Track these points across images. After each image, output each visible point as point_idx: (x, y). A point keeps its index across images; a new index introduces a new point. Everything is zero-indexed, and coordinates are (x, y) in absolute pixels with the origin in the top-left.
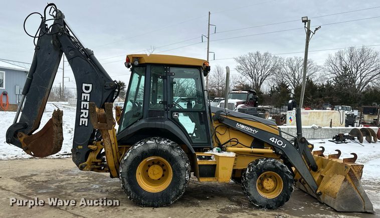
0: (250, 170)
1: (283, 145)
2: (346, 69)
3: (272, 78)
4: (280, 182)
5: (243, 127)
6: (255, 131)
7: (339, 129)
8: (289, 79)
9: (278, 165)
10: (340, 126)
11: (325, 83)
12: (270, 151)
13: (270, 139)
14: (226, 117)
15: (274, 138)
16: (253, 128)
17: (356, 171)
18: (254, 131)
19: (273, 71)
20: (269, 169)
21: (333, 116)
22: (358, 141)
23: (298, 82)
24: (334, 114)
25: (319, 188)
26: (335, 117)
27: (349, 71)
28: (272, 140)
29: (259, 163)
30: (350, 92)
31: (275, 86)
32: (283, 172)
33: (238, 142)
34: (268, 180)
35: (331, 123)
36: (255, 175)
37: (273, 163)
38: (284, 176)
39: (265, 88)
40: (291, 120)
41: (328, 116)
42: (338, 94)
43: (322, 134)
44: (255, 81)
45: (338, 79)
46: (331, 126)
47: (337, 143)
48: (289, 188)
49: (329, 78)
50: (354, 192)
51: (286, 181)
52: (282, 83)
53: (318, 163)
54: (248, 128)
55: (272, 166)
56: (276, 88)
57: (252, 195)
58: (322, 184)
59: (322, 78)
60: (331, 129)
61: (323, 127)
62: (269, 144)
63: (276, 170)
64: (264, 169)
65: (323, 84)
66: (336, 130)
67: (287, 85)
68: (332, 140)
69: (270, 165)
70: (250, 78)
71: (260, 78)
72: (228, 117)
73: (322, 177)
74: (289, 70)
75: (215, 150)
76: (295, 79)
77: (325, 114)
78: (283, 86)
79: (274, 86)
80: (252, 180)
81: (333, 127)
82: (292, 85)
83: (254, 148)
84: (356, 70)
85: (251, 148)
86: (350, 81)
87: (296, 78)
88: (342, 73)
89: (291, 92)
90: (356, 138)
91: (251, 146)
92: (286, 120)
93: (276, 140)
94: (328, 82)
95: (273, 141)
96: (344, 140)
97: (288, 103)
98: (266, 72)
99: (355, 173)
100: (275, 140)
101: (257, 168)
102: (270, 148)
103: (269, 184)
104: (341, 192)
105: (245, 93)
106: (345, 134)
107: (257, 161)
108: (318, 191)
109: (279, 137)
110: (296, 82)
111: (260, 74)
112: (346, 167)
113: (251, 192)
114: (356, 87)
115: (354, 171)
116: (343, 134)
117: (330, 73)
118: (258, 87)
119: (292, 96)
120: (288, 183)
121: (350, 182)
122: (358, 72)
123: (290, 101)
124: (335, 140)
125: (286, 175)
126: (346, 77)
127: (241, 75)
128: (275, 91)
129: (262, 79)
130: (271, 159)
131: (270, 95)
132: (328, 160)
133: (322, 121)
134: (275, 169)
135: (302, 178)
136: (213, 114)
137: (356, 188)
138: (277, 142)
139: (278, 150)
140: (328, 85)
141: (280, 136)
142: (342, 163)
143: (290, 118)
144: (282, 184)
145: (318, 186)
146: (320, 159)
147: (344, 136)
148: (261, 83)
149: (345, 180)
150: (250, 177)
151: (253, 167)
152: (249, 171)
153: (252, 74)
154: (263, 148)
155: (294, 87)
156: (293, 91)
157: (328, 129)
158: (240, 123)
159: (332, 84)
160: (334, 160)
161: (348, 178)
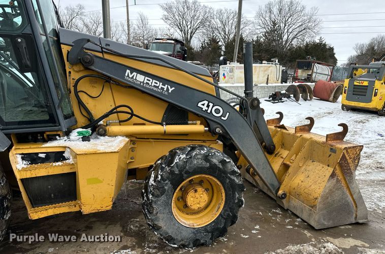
0: (156, 177)
1: (224, 115)
2: (275, 24)
3: (203, 32)
4: (219, 191)
5: (140, 78)
6: (168, 89)
7: (276, 86)
8: (220, 34)
9: (215, 161)
10: (275, 83)
11: (255, 39)
12: (199, 128)
13: (200, 105)
14: (100, 55)
15: (206, 102)
16: (165, 81)
17: (350, 158)
18: (165, 88)
19: (202, 23)
20: (199, 170)
21: (269, 71)
22: (294, 99)
23: (229, 38)
24: (270, 68)
25: (282, 187)
26: (271, 72)
27: (277, 26)
28: (203, 105)
29: (176, 160)
30: (278, 49)
31: (206, 41)
32: (225, 172)
33: (132, 115)
34: (196, 191)
35: (268, 79)
36: (168, 186)
37: (206, 158)
38: (228, 181)
39: (196, 43)
40: (225, 77)
41: (265, 71)
42: (267, 51)
43: (258, 93)
44: (185, 34)
45: (267, 34)
46: (267, 83)
47: (274, 103)
48: (236, 201)
49: (259, 32)
50: (343, 193)
51: (231, 189)
52: (213, 38)
53: (275, 140)
54: (153, 82)
55: (204, 163)
56: (207, 43)
57: (164, 228)
58: (286, 179)
59: (251, 33)
60: (267, 87)
61: (259, 85)
62: (197, 115)
63: (212, 170)
64: (187, 172)
65: (253, 40)
66: (273, 87)
67: (218, 40)
68: (268, 99)
69: (200, 161)
70: (178, 31)
71: (190, 31)
72: (107, 56)
73: (286, 167)
74: (220, 25)
75: (74, 135)
76: (225, 34)
77: (262, 69)
78: (214, 41)
79: (204, 41)
80: (163, 198)
81: (269, 85)
82: (223, 41)
83: (166, 124)
84: (284, 25)
85: (161, 124)
86: (278, 37)
87: (227, 33)
88: (271, 28)
89: (221, 49)
90: (292, 95)
91: (163, 121)
92: (219, 77)
93: (211, 105)
94: (257, 37)
95: (205, 108)
96: (281, 99)
97: (219, 59)
98: (196, 25)
99: (349, 161)
100: (208, 106)
101: (172, 172)
102: (199, 122)
103: (197, 198)
104: (325, 197)
105: (171, 43)
106: (282, 92)
107: (173, 154)
108: (280, 192)
109: (216, 99)
110: (227, 37)
111: (189, 26)
112: (333, 150)
113: (161, 224)
114: (284, 43)
115: (348, 158)
116: (280, 92)
117: (259, 27)
118: (188, 41)
119: (222, 53)
120: (234, 193)
121: (340, 177)
122: (286, 27)
123: (222, 58)
124: (271, 99)
125: (230, 179)
126: (274, 32)
127: (168, 26)
128: (205, 47)
129: (192, 32)
130: (201, 147)
131: (201, 51)
132: (294, 137)
133: (258, 77)
134: (208, 168)
135: (251, 166)
136: (65, 49)
137: (348, 187)
138: (212, 109)
139: (213, 125)
140: (257, 41)
141: (218, 97)
142: (323, 143)
143: (224, 75)
144: (224, 195)
145: (280, 183)
146: (279, 135)
147: (281, 94)
148: (191, 37)
149: (333, 175)
150: (157, 192)
151: (162, 169)
152: (155, 181)
153: (180, 26)
154: (187, 124)
155: (225, 42)
156: (223, 48)
157: (264, 87)
158: (133, 70)
159: (262, 39)
160: (306, 136)
161: (338, 172)
